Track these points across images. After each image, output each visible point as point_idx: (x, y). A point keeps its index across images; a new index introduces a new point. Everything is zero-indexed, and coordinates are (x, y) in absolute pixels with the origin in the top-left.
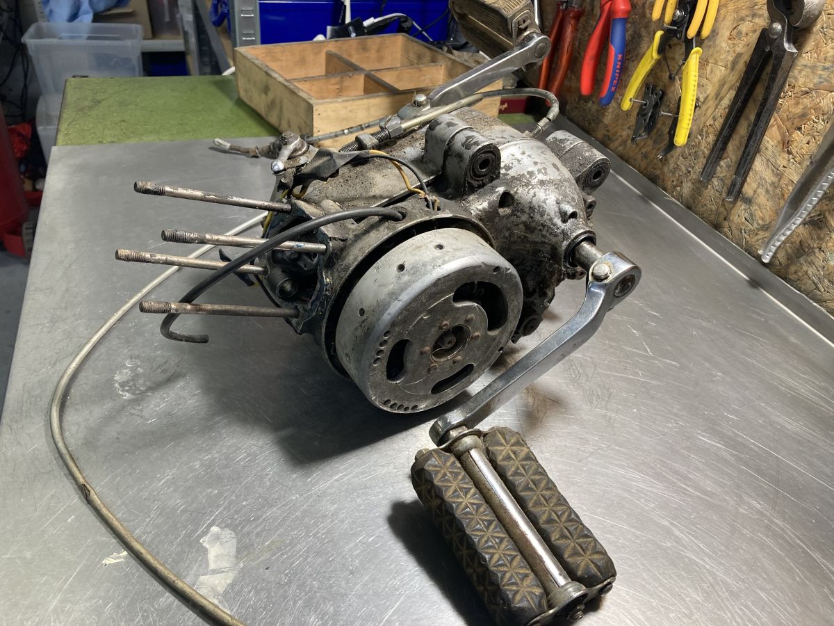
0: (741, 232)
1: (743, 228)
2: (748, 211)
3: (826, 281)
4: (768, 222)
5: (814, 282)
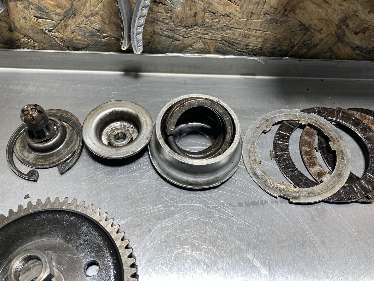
0: (46, 34)
1: (43, 28)
2: (31, 6)
3: (181, 29)
4: (69, 6)
5: (168, 37)
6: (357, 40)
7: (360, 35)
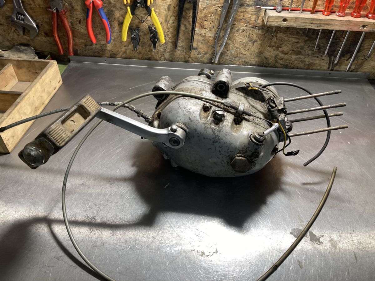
1: (197, 57)
2: (197, 51)
6: (281, 62)
7: (281, 60)
